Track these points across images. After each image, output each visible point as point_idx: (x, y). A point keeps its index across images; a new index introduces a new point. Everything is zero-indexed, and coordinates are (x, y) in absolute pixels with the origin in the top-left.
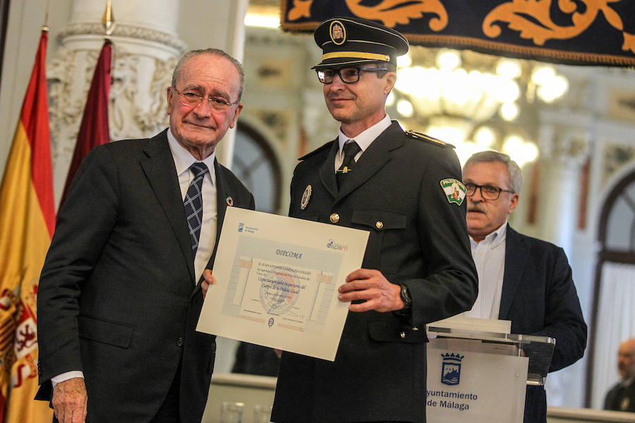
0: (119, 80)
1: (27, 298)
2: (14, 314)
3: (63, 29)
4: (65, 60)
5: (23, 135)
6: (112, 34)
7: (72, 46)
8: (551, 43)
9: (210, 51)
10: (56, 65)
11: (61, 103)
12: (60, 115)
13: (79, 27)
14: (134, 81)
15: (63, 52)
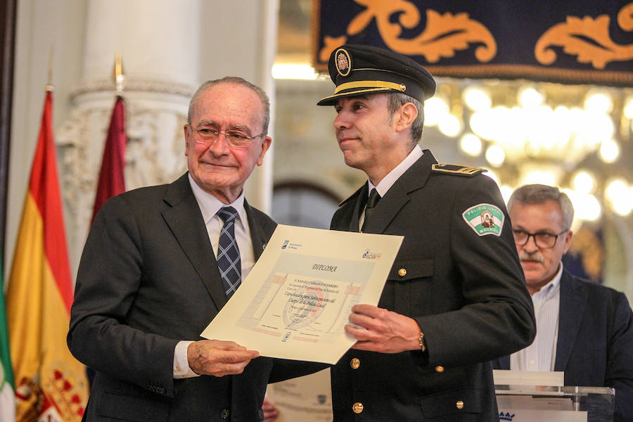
0: (138, 140)
1: (48, 385)
2: (35, 405)
3: (74, 88)
4: (77, 121)
5: (33, 207)
6: (126, 90)
7: (85, 107)
8: (613, 66)
9: (226, 79)
10: (69, 128)
11: (77, 169)
12: (76, 182)
13: (91, 85)
14: (155, 140)
15: (76, 113)
